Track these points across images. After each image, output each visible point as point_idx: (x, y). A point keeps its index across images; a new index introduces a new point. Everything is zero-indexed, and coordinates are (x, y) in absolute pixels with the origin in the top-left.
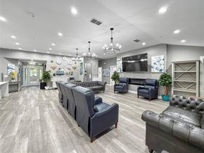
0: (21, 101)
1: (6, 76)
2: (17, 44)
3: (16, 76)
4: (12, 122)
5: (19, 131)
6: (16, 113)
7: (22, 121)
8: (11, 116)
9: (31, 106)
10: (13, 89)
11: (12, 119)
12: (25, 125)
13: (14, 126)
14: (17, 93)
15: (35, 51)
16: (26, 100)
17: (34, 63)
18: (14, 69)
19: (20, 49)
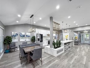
0: (78, 50)
1: (74, 38)
2: (77, 24)
3: (77, 38)
4: (72, 58)
5: (73, 63)
6: (75, 54)
7: (75, 59)
8: (72, 55)
9: (82, 54)
10: (76, 44)
11: (73, 56)
12: (76, 62)
13: (72, 60)
14: (78, 46)
15: (86, 25)
16: (80, 50)
17: (87, 32)
18: (77, 35)
19: (79, 26)
